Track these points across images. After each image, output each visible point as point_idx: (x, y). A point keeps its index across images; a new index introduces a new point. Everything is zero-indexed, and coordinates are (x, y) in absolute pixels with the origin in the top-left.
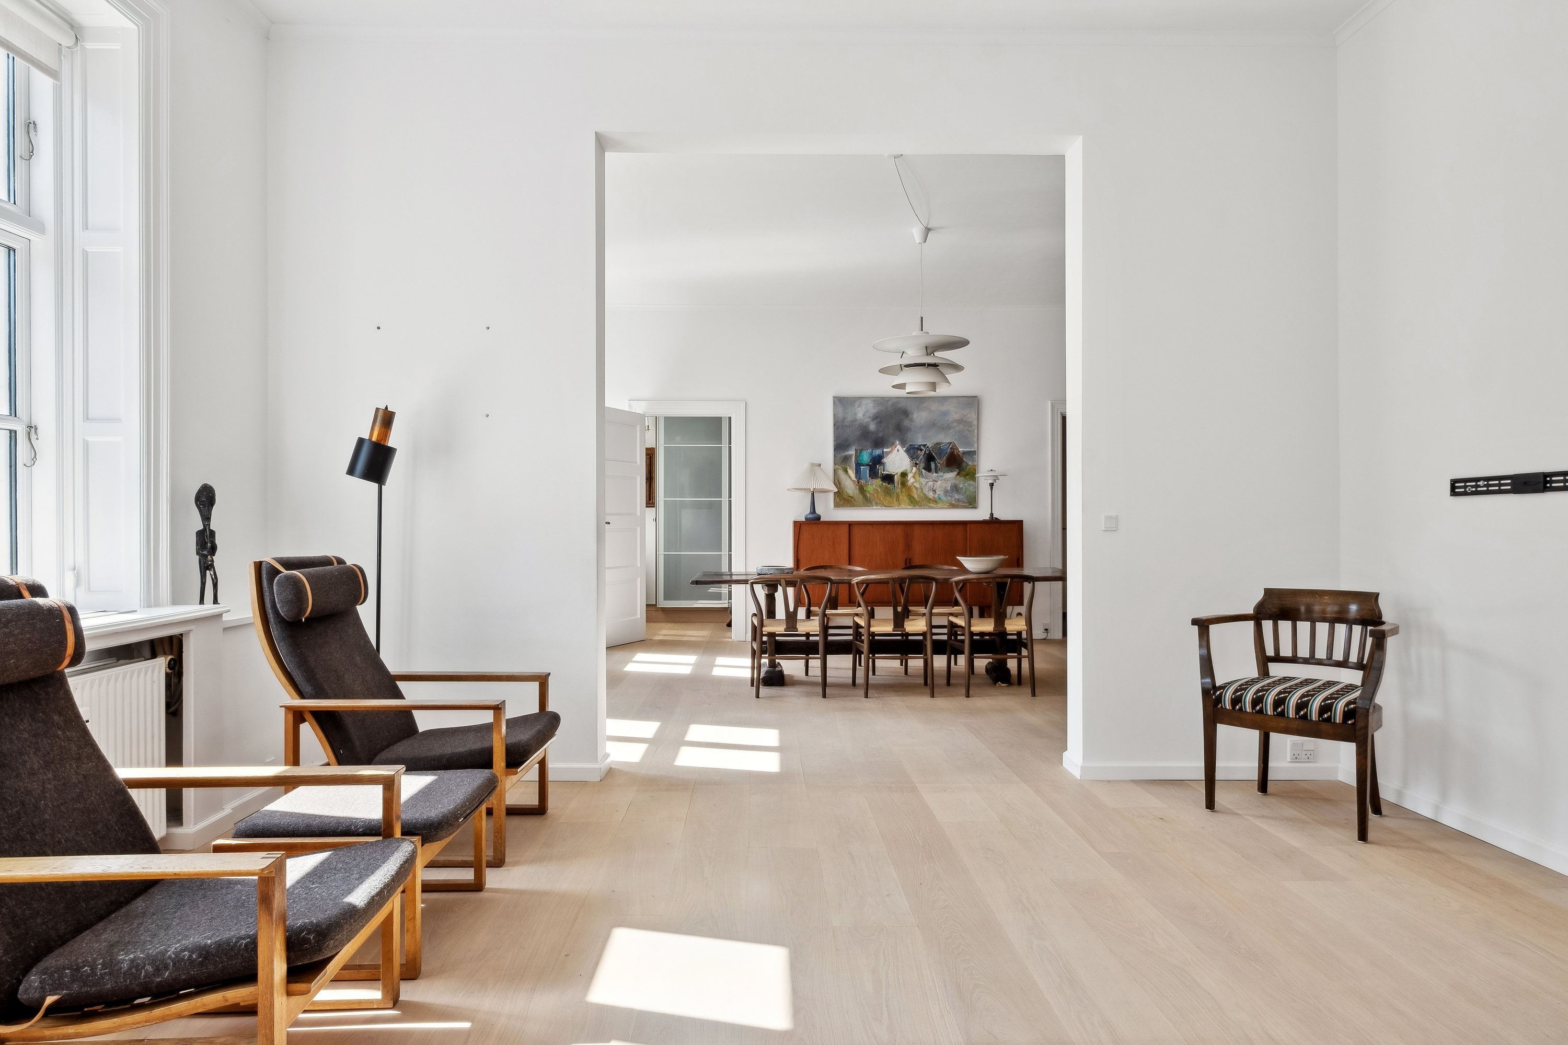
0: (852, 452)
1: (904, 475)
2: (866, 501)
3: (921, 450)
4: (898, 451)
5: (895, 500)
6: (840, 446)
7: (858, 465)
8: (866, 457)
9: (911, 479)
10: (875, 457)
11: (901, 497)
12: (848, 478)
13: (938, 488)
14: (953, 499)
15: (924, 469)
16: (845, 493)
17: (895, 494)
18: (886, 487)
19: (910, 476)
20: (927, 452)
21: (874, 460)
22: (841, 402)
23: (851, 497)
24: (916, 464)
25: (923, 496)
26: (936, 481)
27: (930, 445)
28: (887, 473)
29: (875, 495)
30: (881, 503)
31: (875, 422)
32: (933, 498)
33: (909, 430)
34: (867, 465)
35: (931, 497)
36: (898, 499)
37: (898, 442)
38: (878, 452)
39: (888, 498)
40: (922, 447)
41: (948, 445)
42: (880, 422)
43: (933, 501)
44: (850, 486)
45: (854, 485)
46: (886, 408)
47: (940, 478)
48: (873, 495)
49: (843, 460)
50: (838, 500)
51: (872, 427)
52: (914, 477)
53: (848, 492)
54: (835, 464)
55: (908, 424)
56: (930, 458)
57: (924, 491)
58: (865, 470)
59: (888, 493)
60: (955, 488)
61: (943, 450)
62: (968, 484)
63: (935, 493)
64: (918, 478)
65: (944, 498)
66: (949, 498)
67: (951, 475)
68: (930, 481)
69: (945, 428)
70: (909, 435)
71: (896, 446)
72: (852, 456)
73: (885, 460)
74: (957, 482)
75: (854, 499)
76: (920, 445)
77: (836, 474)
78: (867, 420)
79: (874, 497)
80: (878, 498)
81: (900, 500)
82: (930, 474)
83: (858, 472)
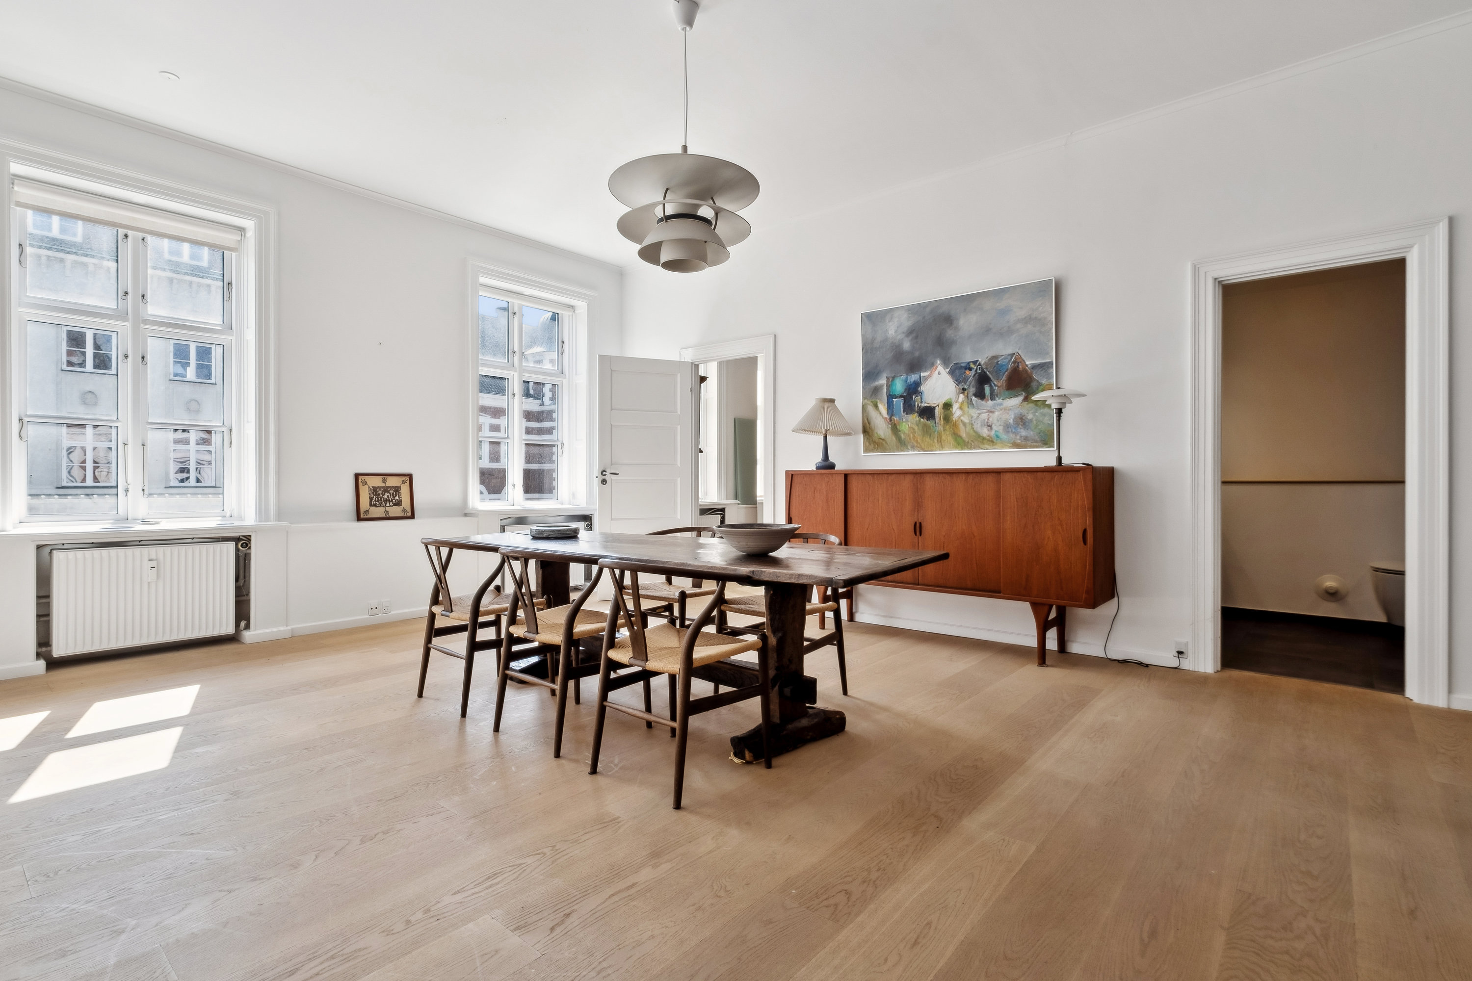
0: (883, 381)
1: (947, 406)
2: (902, 444)
3: (970, 369)
4: (939, 374)
5: (936, 441)
6: (870, 375)
7: (891, 397)
8: (899, 387)
9: (956, 411)
10: (911, 385)
11: (943, 437)
12: (879, 415)
13: (995, 421)
14: (1018, 437)
15: (975, 395)
16: (876, 435)
17: (936, 433)
18: (925, 425)
19: (955, 408)
20: (979, 371)
21: (909, 389)
22: (871, 319)
23: (883, 440)
24: (964, 389)
25: (974, 434)
26: (991, 412)
27: (982, 360)
28: (926, 405)
29: (911, 435)
30: (918, 445)
31: (910, 338)
32: (989, 436)
33: (953, 342)
34: (901, 396)
35: (985, 435)
36: (940, 441)
37: (938, 362)
38: (913, 378)
39: (928, 439)
40: (972, 366)
41: (1009, 357)
42: (916, 337)
43: (988, 440)
44: (881, 427)
45: (886, 424)
46: (924, 318)
47: (998, 408)
48: (909, 436)
49: (873, 393)
50: (868, 444)
51: (907, 345)
52: (961, 408)
53: (879, 433)
54: (864, 398)
55: (952, 335)
56: (983, 379)
57: (975, 427)
58: (899, 403)
59: (927, 431)
60: (1021, 421)
61: (1002, 366)
62: (1041, 413)
63: (991, 428)
64: (966, 409)
65: (1004, 436)
66: (1012, 435)
67: (1014, 402)
68: (983, 413)
69: (1005, 333)
70: (954, 350)
71: (937, 367)
72: (883, 386)
73: (923, 388)
74: (1024, 411)
75: (886, 442)
76: (969, 363)
77: (865, 411)
78: (900, 337)
79: (910, 439)
80: (914, 439)
81: (942, 441)
82: (983, 402)
83: (890, 406)
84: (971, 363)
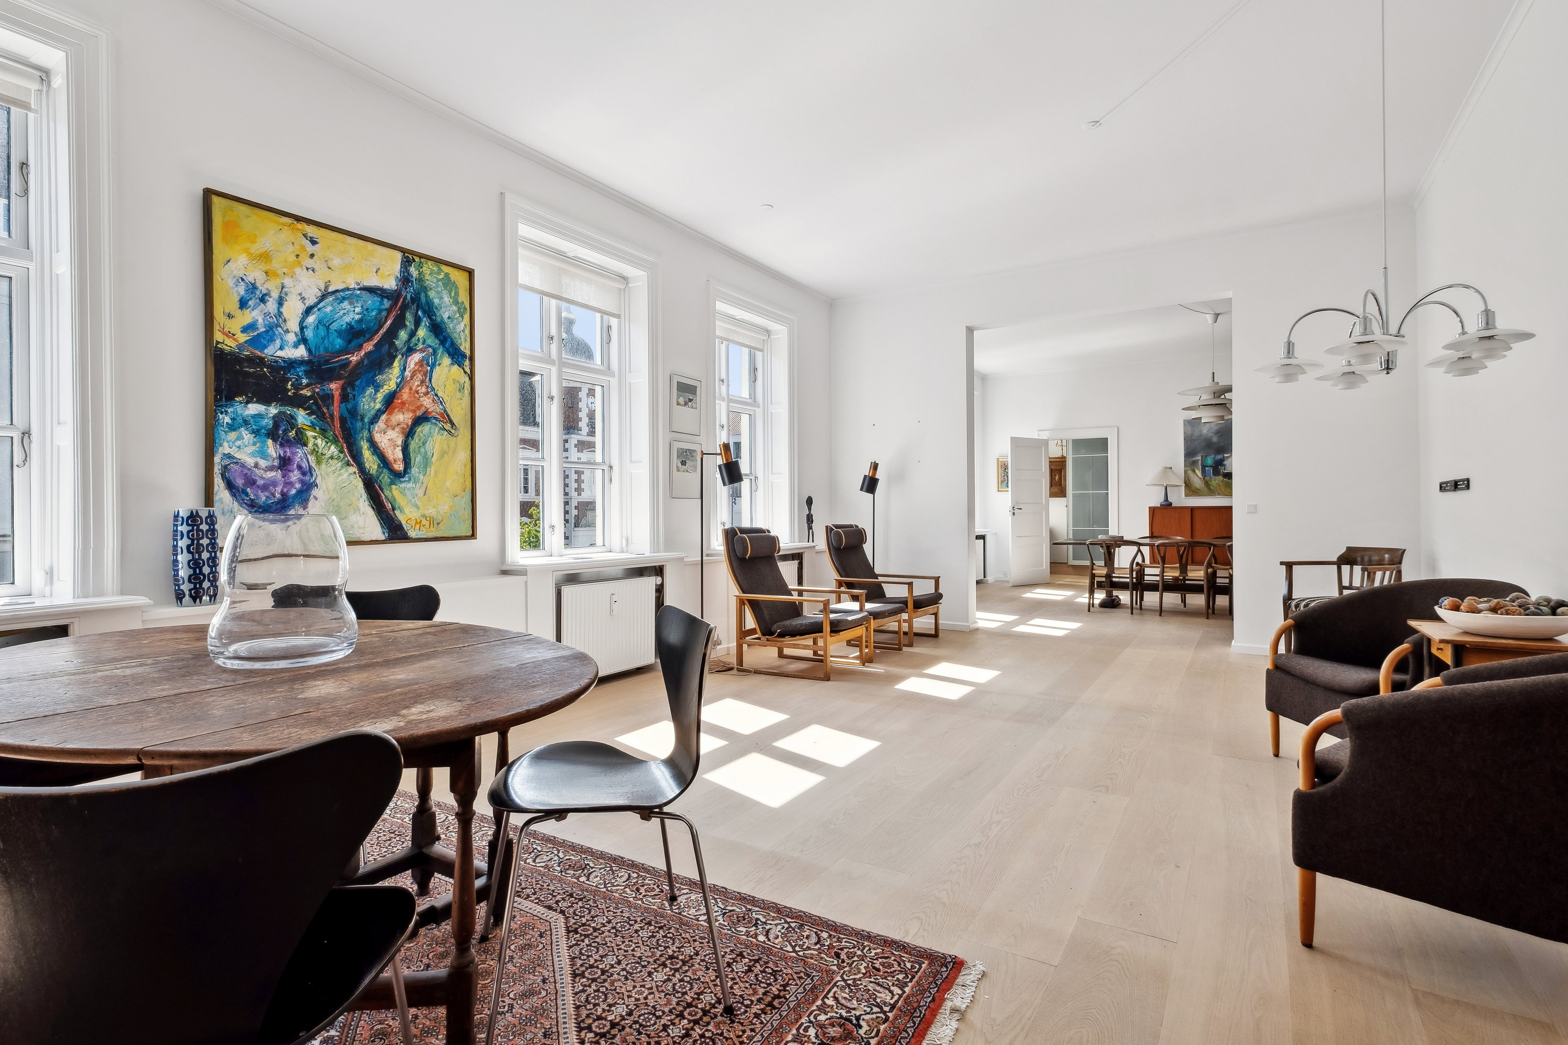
0: (1199, 458)
2: (1211, 492)
6: (1190, 453)
7: (1204, 467)
8: (1210, 461)
10: (1218, 460)
12: (1196, 476)
16: (1194, 487)
18: (1227, 482)
21: (1216, 463)
22: (1187, 423)
23: (1199, 489)
28: (1227, 471)
30: (1223, 493)
31: (1217, 435)
34: (1211, 466)
38: (1219, 457)
39: (1228, 490)
42: (1222, 435)
44: (1198, 482)
45: (1201, 481)
49: (1192, 464)
50: (1187, 492)
51: (1215, 439)
53: (1196, 486)
54: (1185, 466)
58: (1210, 470)
59: (1228, 485)
72: (1199, 460)
73: (1225, 462)
75: (1201, 491)
77: (1186, 474)
78: (1211, 435)
79: (1217, 489)
80: (1220, 489)
83: (1203, 472)
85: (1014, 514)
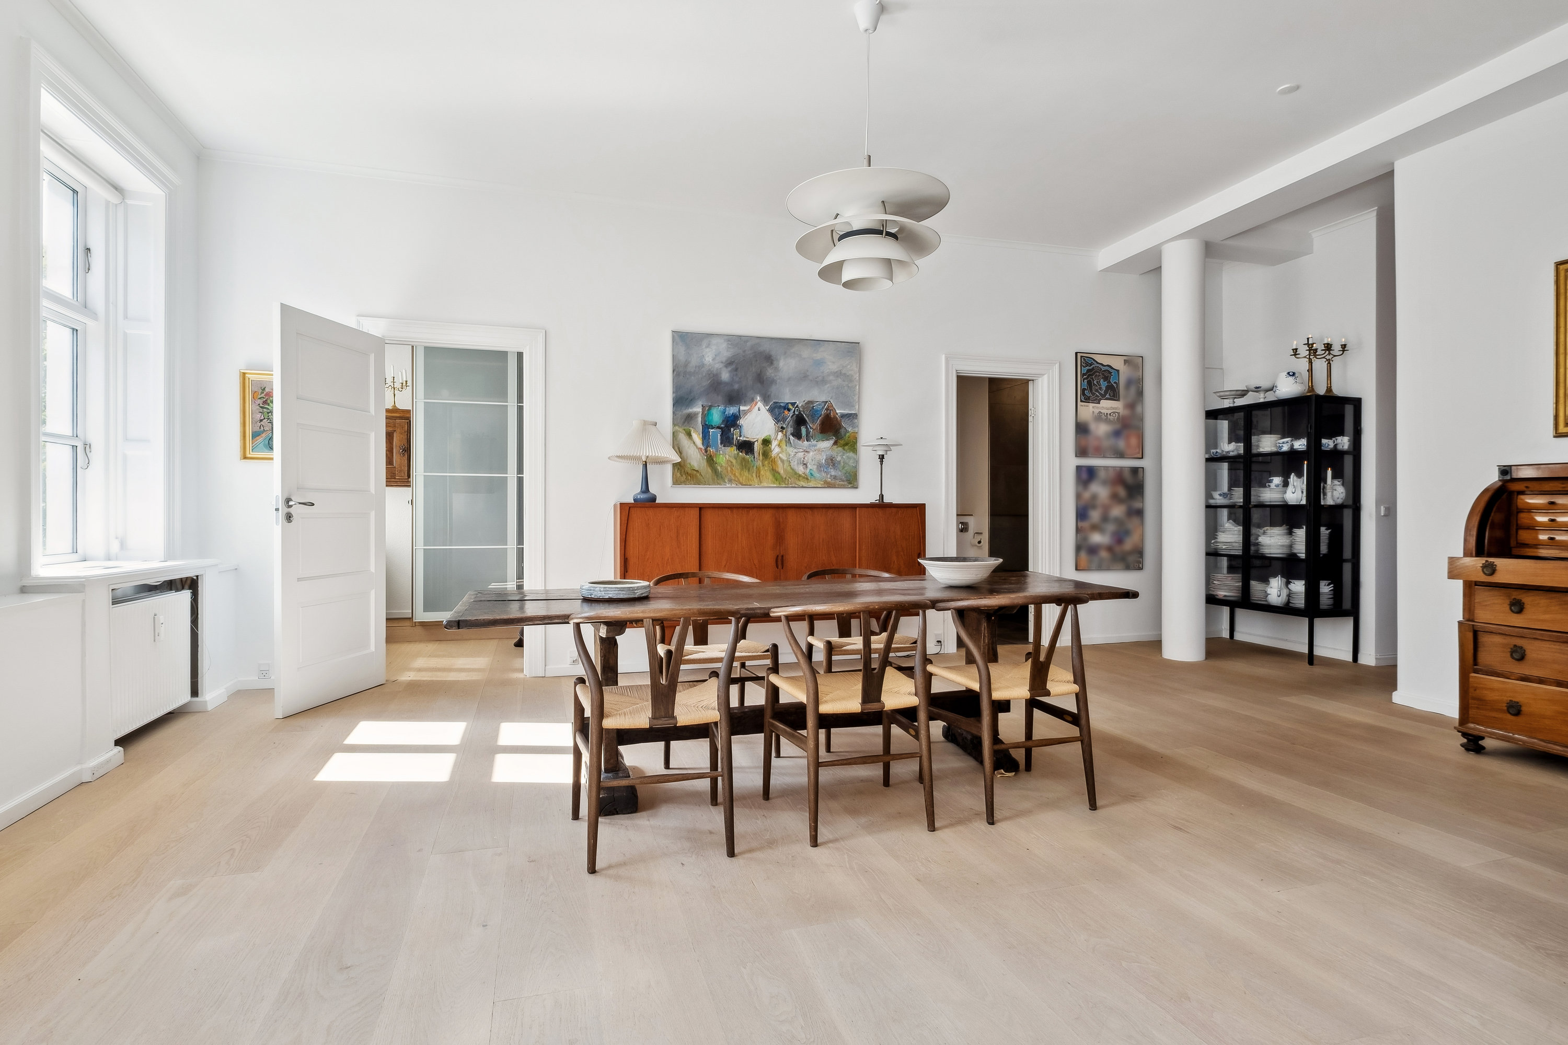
0: (697, 409)
1: (766, 442)
2: (717, 477)
3: (789, 410)
4: (759, 410)
5: (754, 476)
6: (681, 400)
7: (706, 427)
8: (716, 417)
9: (775, 448)
10: (729, 417)
11: (762, 472)
12: (692, 444)
13: (810, 461)
14: (829, 476)
15: (793, 435)
16: (689, 466)
17: (755, 467)
18: (744, 459)
19: (774, 444)
20: (796, 413)
21: (728, 421)
22: (683, 339)
23: (697, 471)
24: (782, 428)
25: (791, 471)
26: (807, 452)
27: (800, 403)
28: (745, 439)
29: (729, 469)
30: (737, 479)
31: (729, 369)
32: (804, 474)
33: (773, 382)
34: (718, 427)
35: (801, 473)
36: (758, 476)
37: (758, 398)
38: (732, 410)
39: (746, 474)
40: (790, 407)
41: (823, 404)
42: (736, 370)
43: (804, 478)
44: (696, 458)
45: (700, 454)
46: (744, 351)
47: (813, 448)
48: (726, 469)
49: (686, 420)
50: (679, 474)
51: (725, 376)
52: (779, 445)
53: (692, 464)
54: (674, 424)
55: (773, 375)
56: (800, 421)
57: (792, 464)
58: (716, 434)
59: (745, 465)
60: (831, 462)
61: (817, 411)
62: (847, 456)
63: (807, 467)
64: (784, 447)
65: (817, 475)
66: (824, 474)
67: (826, 445)
68: (799, 452)
69: (820, 382)
70: (774, 389)
71: (757, 403)
72: (698, 414)
73: (741, 422)
74: (834, 454)
75: (700, 474)
76: (787, 403)
77: (676, 439)
78: (718, 366)
79: (727, 472)
80: (732, 473)
81: (761, 476)
82: (800, 442)
83: (705, 437)
84: (790, 404)
85: (289, 517)
